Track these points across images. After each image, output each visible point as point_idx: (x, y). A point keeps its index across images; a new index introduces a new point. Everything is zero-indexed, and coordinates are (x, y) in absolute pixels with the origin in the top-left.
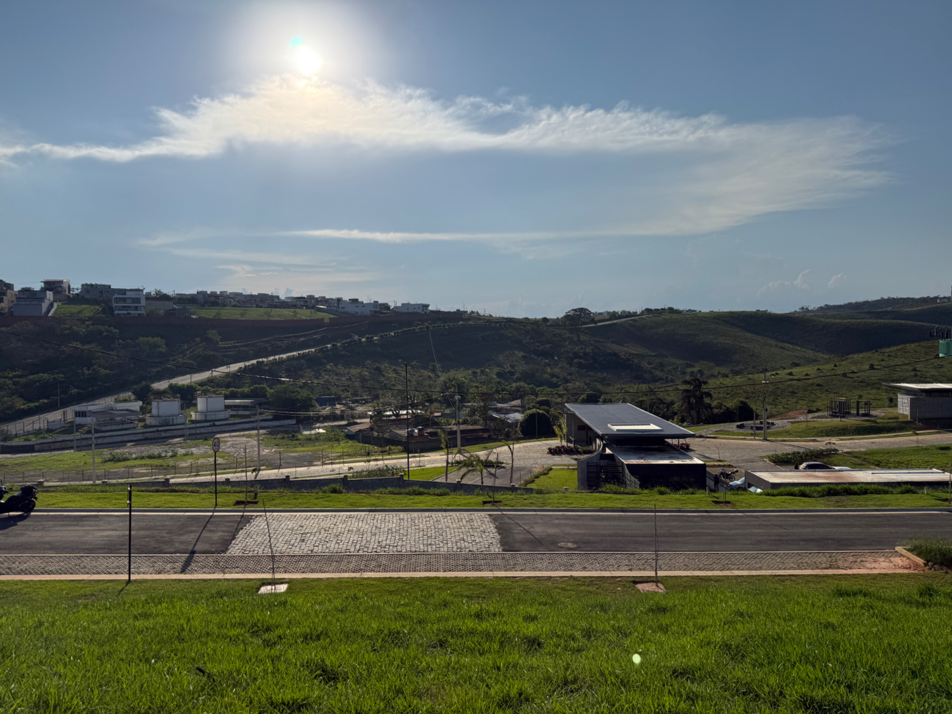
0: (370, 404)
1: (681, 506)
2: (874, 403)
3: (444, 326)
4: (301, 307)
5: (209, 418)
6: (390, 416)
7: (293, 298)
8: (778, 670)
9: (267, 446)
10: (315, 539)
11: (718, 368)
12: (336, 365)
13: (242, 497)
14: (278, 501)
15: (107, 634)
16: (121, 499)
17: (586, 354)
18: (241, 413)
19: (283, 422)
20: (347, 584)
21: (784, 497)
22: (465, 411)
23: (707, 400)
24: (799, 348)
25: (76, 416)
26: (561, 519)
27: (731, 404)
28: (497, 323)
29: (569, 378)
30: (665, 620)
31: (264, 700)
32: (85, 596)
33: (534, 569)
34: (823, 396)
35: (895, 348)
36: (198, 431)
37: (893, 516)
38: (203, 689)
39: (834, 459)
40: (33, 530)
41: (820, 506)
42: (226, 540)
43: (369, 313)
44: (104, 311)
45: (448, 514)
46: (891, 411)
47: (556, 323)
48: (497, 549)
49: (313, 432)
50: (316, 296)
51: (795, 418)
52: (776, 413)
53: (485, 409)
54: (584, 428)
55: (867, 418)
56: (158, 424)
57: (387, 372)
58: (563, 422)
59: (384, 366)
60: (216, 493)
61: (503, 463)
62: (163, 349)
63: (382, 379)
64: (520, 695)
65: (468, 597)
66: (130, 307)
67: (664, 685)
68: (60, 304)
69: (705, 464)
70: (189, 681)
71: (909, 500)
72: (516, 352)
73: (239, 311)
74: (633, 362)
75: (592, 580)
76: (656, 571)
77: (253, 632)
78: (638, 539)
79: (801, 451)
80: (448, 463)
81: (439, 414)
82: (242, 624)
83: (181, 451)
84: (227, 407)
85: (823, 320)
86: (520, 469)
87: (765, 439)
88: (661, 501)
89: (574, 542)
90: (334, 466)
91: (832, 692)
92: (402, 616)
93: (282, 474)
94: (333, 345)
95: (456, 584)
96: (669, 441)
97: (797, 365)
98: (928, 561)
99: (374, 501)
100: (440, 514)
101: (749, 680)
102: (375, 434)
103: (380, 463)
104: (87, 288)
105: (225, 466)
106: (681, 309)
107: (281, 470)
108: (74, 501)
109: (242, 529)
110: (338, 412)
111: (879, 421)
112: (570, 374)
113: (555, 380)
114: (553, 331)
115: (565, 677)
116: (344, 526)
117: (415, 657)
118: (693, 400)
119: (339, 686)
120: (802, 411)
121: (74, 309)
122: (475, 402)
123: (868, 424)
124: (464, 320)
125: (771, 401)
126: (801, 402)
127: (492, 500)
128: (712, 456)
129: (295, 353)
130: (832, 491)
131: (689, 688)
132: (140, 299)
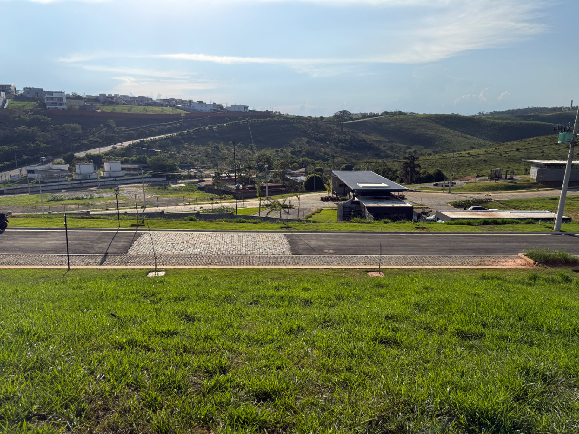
0: (212, 169)
1: (396, 230)
2: (516, 172)
3: (258, 120)
4: (166, 106)
5: (112, 175)
6: (225, 177)
7: (161, 100)
8: (445, 317)
9: (149, 193)
10: (181, 246)
11: (426, 150)
12: (190, 144)
13: (135, 222)
14: (157, 225)
15: (57, 297)
16: (60, 222)
17: (346, 140)
18: (132, 172)
19: (158, 179)
20: (200, 272)
21: (458, 225)
22: (271, 175)
23: (417, 169)
24: (475, 138)
25: (28, 173)
26: (326, 237)
27: (431, 171)
28: (291, 119)
29: (335, 155)
30: (383, 291)
31: (151, 331)
32: (43, 277)
33: (310, 264)
34: (487, 167)
35: (533, 139)
36: (106, 183)
37: (519, 236)
38: (115, 325)
39: (489, 204)
40: (8, 240)
41: (478, 230)
42: (126, 247)
43: (210, 111)
44: (40, 106)
45: (260, 234)
46: (526, 177)
47: (329, 120)
48: (288, 253)
49: (177, 186)
50: (176, 98)
51: (468, 180)
52: (458, 177)
53: (283, 174)
54: (343, 185)
55: (511, 181)
56: (80, 179)
57: (223, 150)
58: (331, 182)
59: (221, 145)
60: (119, 219)
61: (293, 206)
62: (80, 131)
63: (219, 154)
64: (299, 328)
65: (271, 279)
66: (56, 103)
67: (380, 324)
68: (11, 100)
69: (413, 207)
70: (107, 321)
71: (530, 228)
72: (303, 138)
73: (127, 107)
74: (375, 145)
75: (343, 270)
76: (380, 265)
77: (144, 296)
78: (371, 248)
79: (471, 199)
80: (260, 205)
81: (255, 176)
82: (137, 292)
83: (96, 195)
84: (123, 169)
85: (491, 120)
86: (303, 210)
87: (450, 193)
88: (385, 227)
89: (333, 250)
90: (191, 206)
91: (474, 328)
92: (232, 288)
93: (160, 210)
94: (188, 131)
95: (265, 272)
96: (393, 193)
97: (473, 148)
98: (536, 262)
99: (217, 226)
100: (255, 234)
101: (428, 321)
102: (216, 187)
103: (219, 205)
104: (28, 90)
105: (124, 205)
106: (406, 112)
107: (159, 208)
108: (31, 223)
109: (136, 240)
110: (193, 174)
111: (518, 182)
112: (336, 153)
113: (326, 156)
114: (326, 125)
115: (324, 319)
116: (198, 240)
117: (240, 309)
118: (409, 169)
119: (195, 324)
120: (473, 176)
121: (20, 104)
122: (277, 169)
123: (511, 184)
124: (270, 117)
125: (455, 170)
126: (473, 171)
127: (286, 226)
128: (418, 202)
129: (164, 136)
130: (486, 222)
131: (394, 325)
132: (62, 98)
